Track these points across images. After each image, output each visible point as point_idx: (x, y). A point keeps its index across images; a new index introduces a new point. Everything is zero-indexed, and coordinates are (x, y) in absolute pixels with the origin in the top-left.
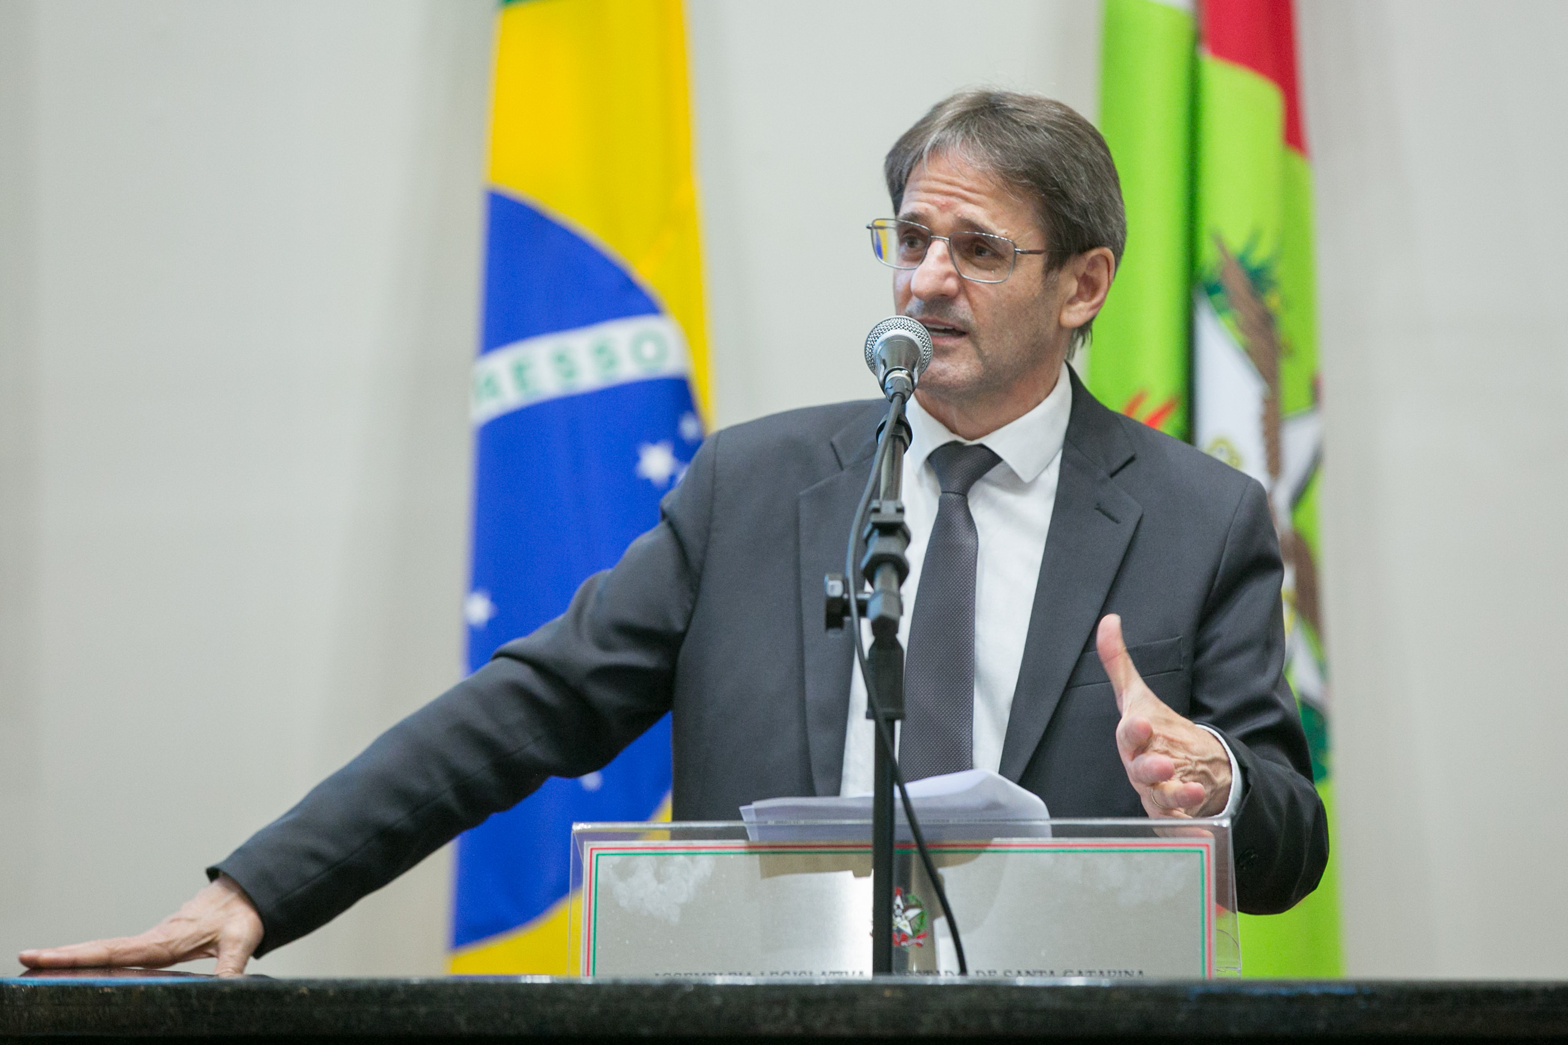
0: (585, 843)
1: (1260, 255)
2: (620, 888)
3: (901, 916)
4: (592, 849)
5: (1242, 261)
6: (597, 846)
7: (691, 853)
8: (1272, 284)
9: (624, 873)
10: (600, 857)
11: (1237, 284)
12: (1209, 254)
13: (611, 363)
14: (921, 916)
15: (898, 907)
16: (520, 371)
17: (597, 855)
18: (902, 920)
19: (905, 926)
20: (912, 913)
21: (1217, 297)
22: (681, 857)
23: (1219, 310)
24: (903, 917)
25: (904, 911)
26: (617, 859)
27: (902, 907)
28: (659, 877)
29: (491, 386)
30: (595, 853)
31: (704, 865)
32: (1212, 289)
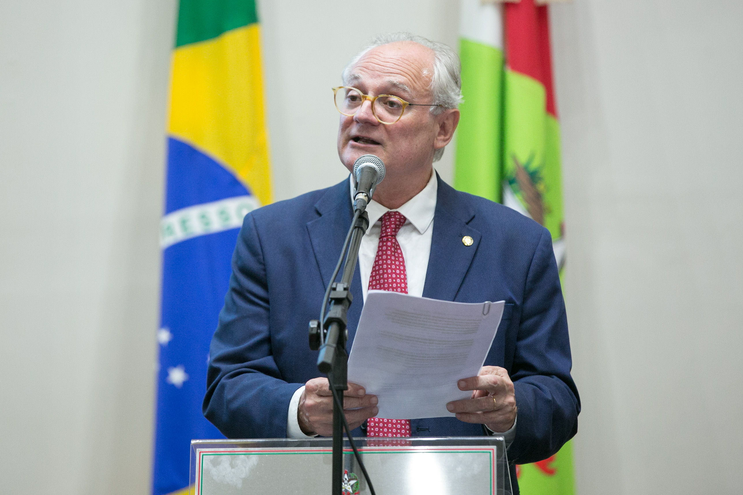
0: (197, 449)
1: (534, 165)
2: (214, 471)
3: (347, 484)
4: (200, 452)
5: (525, 168)
6: (203, 451)
7: (247, 454)
8: (540, 179)
9: (215, 463)
10: (204, 456)
11: (524, 179)
12: (510, 165)
13: (227, 219)
14: (357, 483)
15: (346, 479)
16: (184, 223)
17: (203, 455)
18: (348, 486)
19: (349, 488)
20: (352, 482)
21: (514, 185)
22: (243, 456)
23: (515, 192)
24: (348, 484)
25: (348, 481)
26: (212, 457)
27: (347, 479)
28: (232, 466)
29: (170, 230)
30: (202, 454)
31: (254, 459)
32: (511, 182)
